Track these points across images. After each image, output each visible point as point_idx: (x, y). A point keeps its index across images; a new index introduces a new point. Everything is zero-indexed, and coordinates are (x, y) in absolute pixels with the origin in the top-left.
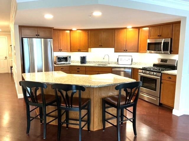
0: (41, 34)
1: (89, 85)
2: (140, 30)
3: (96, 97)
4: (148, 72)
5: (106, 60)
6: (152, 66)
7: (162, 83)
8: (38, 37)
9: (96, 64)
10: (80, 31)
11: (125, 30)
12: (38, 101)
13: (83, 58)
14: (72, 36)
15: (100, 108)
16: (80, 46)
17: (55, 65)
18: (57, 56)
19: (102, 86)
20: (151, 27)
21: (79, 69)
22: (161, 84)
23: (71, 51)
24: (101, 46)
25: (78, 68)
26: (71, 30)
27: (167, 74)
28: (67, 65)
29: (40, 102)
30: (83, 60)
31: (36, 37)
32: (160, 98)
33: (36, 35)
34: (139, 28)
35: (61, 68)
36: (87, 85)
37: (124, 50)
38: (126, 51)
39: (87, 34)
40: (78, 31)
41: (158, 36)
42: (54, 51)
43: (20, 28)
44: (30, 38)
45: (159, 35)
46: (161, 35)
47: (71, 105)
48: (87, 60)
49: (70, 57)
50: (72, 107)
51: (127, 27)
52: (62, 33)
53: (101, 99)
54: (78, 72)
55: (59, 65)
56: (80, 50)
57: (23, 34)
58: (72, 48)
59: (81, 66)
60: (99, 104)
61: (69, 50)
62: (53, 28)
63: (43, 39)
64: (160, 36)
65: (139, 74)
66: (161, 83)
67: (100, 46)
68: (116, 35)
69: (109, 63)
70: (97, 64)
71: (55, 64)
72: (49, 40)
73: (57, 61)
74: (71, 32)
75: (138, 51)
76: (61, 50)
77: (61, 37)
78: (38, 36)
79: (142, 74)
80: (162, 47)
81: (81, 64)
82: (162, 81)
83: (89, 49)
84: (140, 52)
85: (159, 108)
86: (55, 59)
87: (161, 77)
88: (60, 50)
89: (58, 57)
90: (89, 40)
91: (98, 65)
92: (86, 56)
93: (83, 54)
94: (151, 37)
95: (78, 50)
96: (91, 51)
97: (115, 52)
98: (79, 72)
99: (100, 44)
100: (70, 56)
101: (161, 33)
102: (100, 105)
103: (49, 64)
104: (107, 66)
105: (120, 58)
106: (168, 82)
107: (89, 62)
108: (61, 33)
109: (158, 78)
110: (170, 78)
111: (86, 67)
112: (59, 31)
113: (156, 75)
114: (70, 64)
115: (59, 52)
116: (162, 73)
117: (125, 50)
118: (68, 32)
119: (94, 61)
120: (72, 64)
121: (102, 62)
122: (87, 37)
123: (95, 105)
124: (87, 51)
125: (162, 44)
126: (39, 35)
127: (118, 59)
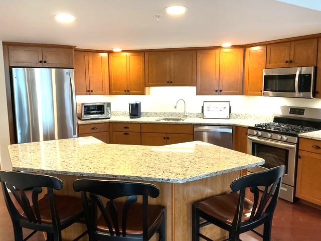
0: (51, 59)
1: (166, 178)
2: (248, 50)
3: (177, 202)
4: (269, 135)
5: (180, 110)
6: (272, 121)
7: (300, 157)
8: (45, 65)
9: (160, 118)
10: (128, 54)
11: (217, 51)
12: (41, 217)
13: (135, 107)
14: (111, 63)
15: (186, 225)
16: (129, 84)
17: (80, 122)
18: (83, 104)
19: (195, 179)
20: (269, 44)
21: (128, 128)
22: (299, 159)
23: (111, 93)
24: (170, 83)
25: (125, 128)
26: (110, 52)
27: (311, 139)
28: (104, 120)
29: (47, 220)
30: (135, 110)
31: (41, 65)
32: (295, 187)
33: (41, 62)
34: (244, 47)
35: (92, 126)
36: (159, 179)
37: (216, 91)
38: (219, 92)
39: (142, 59)
40: (124, 54)
41: (287, 62)
42: (76, 95)
43: (6, 47)
44: (29, 69)
45: (288, 60)
46: (292, 59)
47: (124, 231)
48: (141, 111)
49: (109, 105)
50: (124, 234)
51: (223, 46)
52: (93, 57)
53: (187, 205)
54: (125, 134)
55: (88, 122)
56: (128, 91)
57: (11, 60)
58: (112, 87)
59: (131, 123)
60: (183, 218)
61: (107, 90)
62: (76, 46)
63: (53, 70)
64: (291, 62)
65: (249, 139)
66: (298, 157)
67: (168, 82)
68: (199, 60)
69: (186, 116)
70: (162, 118)
71: (79, 119)
72: (66, 71)
73: (83, 113)
74: (110, 55)
75: (242, 92)
76: (92, 91)
77: (91, 66)
78: (43, 64)
79: (256, 138)
80: (296, 84)
81: (131, 118)
82: (300, 154)
83: (147, 89)
84: (246, 95)
85: (293, 208)
86: (79, 110)
87: (298, 144)
88: (88, 91)
89: (86, 105)
90: (147, 71)
91: (165, 119)
92: (140, 103)
93: (134, 99)
94: (271, 64)
95: (125, 91)
96: (149, 94)
97: (198, 93)
98: (128, 134)
99: (168, 79)
100: (110, 103)
101: (292, 56)
102: (186, 219)
103: (67, 119)
104: (181, 122)
105: (206, 105)
106: (314, 156)
107: (147, 114)
108: (91, 58)
109: (291, 148)
110: (318, 147)
111: (141, 124)
112: (86, 54)
113: (286, 142)
114: (109, 118)
115: (86, 94)
116: (299, 138)
117: (217, 89)
118: (105, 55)
119: (156, 112)
120: (113, 119)
121: (171, 114)
122: (142, 65)
123: (176, 220)
124: (143, 93)
125: (297, 79)
126: (45, 62)
127: (203, 107)
